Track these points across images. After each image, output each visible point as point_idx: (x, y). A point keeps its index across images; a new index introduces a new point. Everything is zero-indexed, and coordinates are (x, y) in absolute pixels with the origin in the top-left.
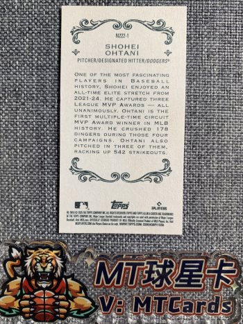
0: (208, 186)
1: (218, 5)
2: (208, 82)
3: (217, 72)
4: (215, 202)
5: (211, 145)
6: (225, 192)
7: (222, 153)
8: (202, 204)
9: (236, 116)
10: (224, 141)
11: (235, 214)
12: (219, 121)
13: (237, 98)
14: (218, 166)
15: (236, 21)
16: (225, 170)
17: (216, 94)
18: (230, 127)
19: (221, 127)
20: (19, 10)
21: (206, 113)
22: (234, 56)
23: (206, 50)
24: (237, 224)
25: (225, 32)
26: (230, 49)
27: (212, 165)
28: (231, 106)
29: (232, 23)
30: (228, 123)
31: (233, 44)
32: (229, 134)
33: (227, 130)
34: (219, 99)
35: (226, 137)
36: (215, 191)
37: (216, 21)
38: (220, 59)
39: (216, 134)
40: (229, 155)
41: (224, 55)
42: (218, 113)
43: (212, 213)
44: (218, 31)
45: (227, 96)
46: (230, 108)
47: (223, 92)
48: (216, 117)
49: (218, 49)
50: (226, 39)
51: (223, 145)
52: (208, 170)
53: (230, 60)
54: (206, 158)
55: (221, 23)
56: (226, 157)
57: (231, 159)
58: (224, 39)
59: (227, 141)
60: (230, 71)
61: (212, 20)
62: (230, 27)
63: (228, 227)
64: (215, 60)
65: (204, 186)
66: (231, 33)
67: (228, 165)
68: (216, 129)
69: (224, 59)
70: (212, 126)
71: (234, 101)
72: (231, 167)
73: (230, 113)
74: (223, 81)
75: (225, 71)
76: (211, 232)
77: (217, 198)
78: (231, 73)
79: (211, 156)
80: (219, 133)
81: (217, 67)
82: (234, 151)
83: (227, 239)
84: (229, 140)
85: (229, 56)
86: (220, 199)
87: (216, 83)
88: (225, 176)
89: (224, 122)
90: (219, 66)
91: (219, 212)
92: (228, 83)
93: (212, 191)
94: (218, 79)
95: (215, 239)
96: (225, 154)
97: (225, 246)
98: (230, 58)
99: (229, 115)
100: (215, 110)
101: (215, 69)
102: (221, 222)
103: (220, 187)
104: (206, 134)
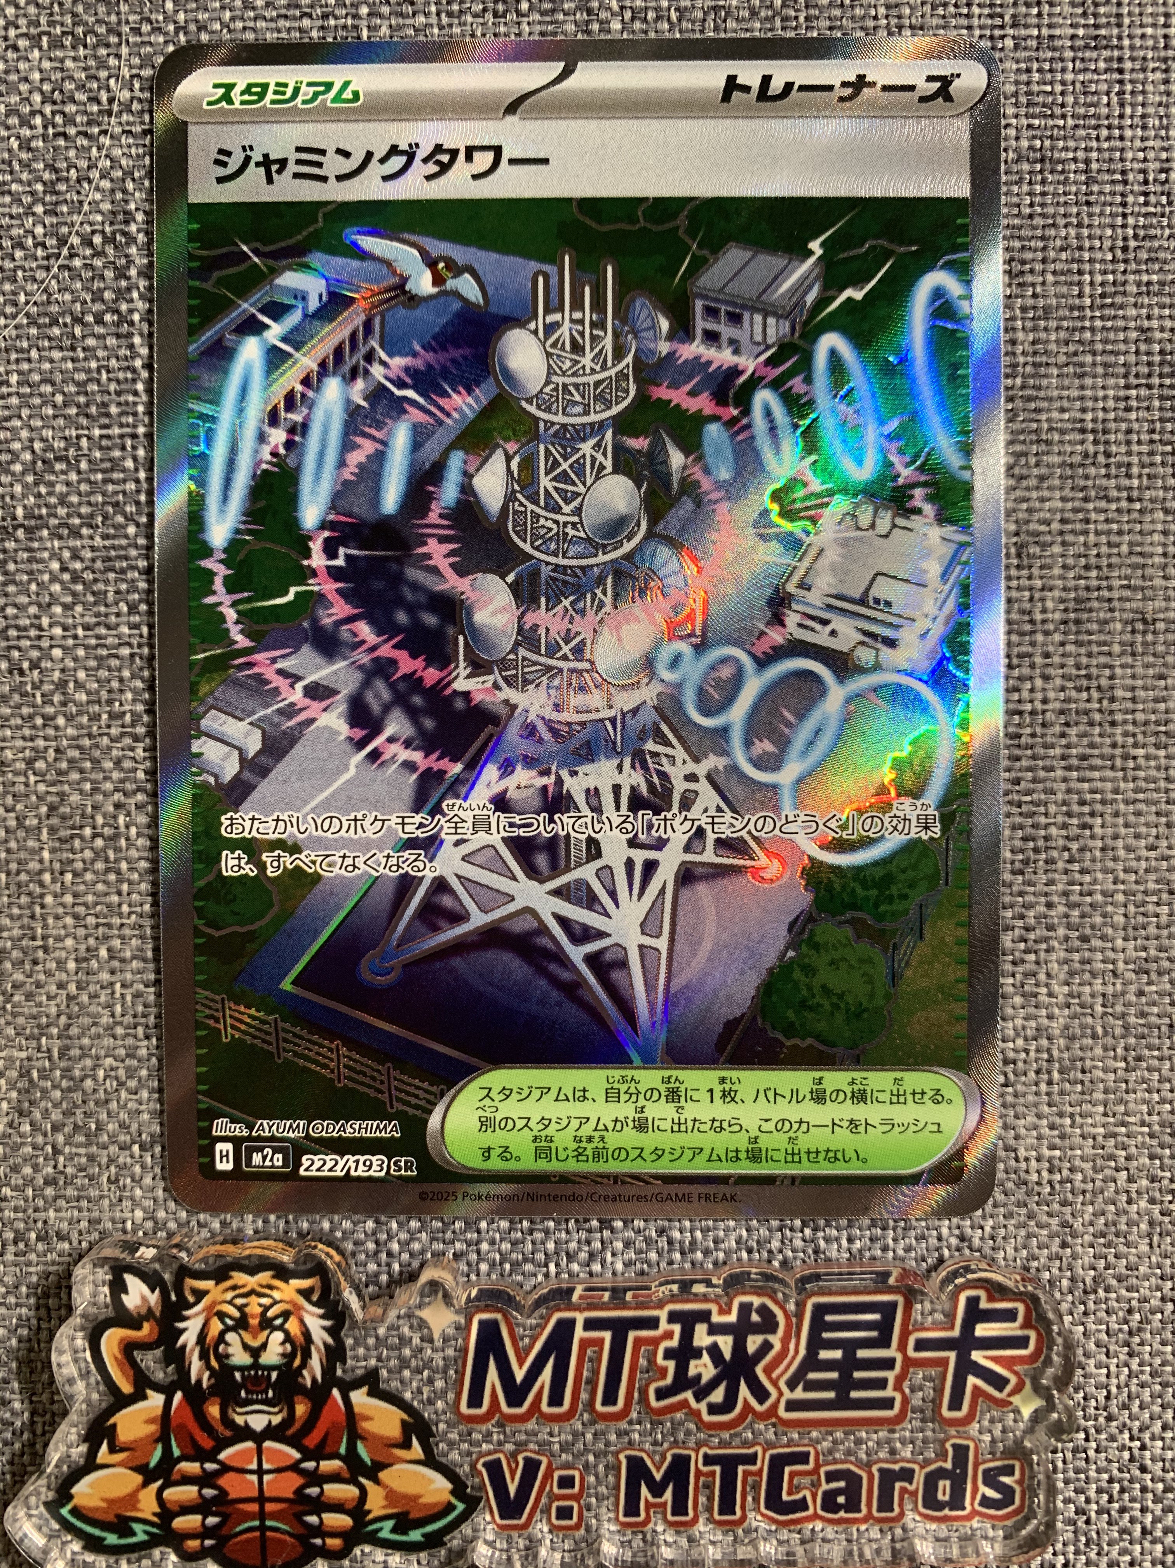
0: (1032, 1075)
1: (1053, 347)
3: (1057, 616)
4: (1062, 1137)
5: (1042, 909)
6: (1099, 1096)
7: (1085, 939)
9: (1136, 791)
10: (1090, 894)
11: (1145, 1182)
12: (1069, 814)
13: (1140, 717)
14: (1071, 995)
15: (1128, 409)
16: (1099, 1009)
17: (1058, 705)
18: (1116, 837)
22: (1125, 549)
24: (1151, 1223)
25: (1086, 455)
26: (1107, 521)
27: (1044, 990)
28: (1118, 751)
29: (1112, 415)
30: (1108, 818)
31: (1118, 499)
32: (1110, 864)
33: (1103, 849)
34: (1067, 724)
35: (1099, 876)
36: (1062, 1093)
37: (1049, 410)
38: (1070, 561)
39: (1060, 865)
40: (1113, 950)
41: (1085, 544)
42: (1065, 780)
43: (1050, 1182)
44: (1056, 449)
45: (1100, 711)
46: (1112, 758)
47: (1085, 695)
48: (1060, 797)
49: (1063, 521)
50: (1090, 483)
51: (1088, 909)
52: (1032, 1010)
53: (1110, 566)
54: (1023, 961)
55: (1066, 416)
56: (1099, 956)
57: (1121, 965)
58: (1082, 483)
59: (1104, 893)
60: (1112, 610)
61: (1033, 405)
62: (1105, 432)
63: (1117, 1235)
64: (1050, 568)
65: (1016, 1074)
66: (1108, 455)
67: (1110, 989)
68: (1061, 842)
69: (1083, 561)
70: (1042, 833)
71: (1130, 728)
72: (1123, 993)
73: (1113, 780)
74: (1083, 651)
75: (1091, 610)
76: (1050, 1259)
77: (1068, 1121)
78: (1113, 620)
79: (1042, 954)
80: (1069, 861)
81: (1056, 593)
82: (1131, 932)
83: (1114, 1282)
84: (1112, 887)
85: (1104, 549)
86: (1081, 1127)
87: (1057, 659)
88: (1100, 1030)
89: (1092, 814)
90: (1065, 589)
91: (1079, 1177)
92: (1103, 660)
93: (1048, 1094)
94: (1063, 644)
95: (1065, 1283)
96: (1096, 943)
97: (1107, 1312)
98: (1109, 556)
99: (1109, 786)
100: (1052, 769)
101: (1050, 604)
102: (1087, 1217)
103: (1080, 1076)
104: (1018, 865)
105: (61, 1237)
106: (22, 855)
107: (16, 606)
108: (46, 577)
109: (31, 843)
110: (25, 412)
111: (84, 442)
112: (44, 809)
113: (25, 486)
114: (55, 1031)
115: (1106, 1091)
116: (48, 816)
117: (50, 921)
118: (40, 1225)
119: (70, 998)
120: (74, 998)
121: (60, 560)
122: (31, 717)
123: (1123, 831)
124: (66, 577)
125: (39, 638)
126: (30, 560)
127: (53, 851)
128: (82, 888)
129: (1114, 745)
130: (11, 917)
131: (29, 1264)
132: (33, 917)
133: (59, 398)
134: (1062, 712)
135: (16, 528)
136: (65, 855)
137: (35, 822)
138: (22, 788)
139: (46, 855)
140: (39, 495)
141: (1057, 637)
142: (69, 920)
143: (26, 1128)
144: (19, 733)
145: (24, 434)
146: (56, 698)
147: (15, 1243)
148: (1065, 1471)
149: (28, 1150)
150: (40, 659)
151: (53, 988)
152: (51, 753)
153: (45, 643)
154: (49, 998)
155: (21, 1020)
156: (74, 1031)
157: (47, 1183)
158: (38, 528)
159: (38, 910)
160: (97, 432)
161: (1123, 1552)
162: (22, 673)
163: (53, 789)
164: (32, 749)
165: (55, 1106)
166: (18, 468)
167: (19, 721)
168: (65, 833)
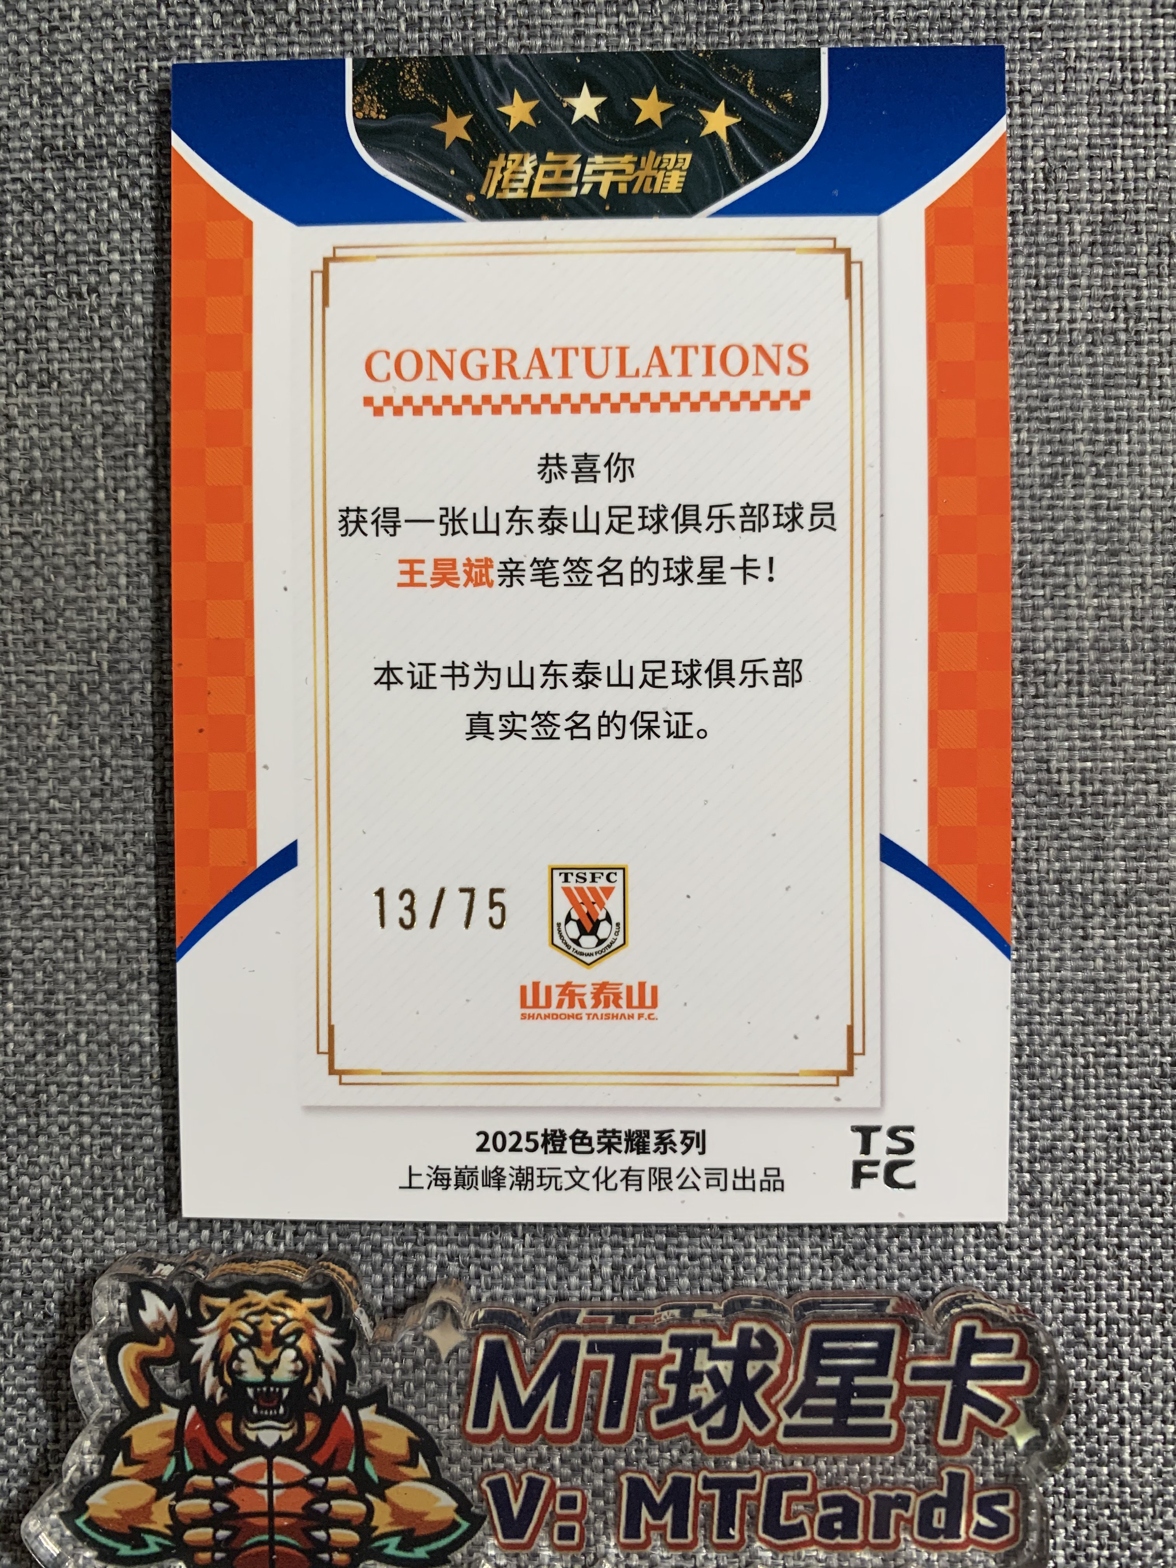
0: (1062, 687)
2: (1047, 277)
3: (1086, 239)
4: (1094, 749)
5: (1070, 524)
6: (1128, 709)
7: (1113, 553)
8: (1038, 760)
9: (1163, 408)
10: (1117, 508)
12: (1096, 431)
13: (1166, 337)
14: (1099, 608)
15: (1154, 38)
17: (1084, 325)
18: (1142, 453)
19: (1106, 453)
20: (306, 18)
21: (1046, 399)
22: (1151, 173)
23: (1040, 153)
25: (1113, 82)
26: (1134, 146)
27: (1074, 602)
28: (1144, 371)
29: (1139, 43)
30: (1135, 437)
31: (1145, 126)
32: (1138, 480)
33: (1130, 465)
34: (1093, 343)
35: (1126, 491)
36: (1093, 705)
37: (1076, 40)
38: (1097, 186)
39: (1088, 480)
40: (1141, 563)
41: (1112, 169)
42: (1092, 397)
43: (1083, 794)
44: (1084, 76)
45: (1126, 330)
46: (1139, 376)
47: (1112, 315)
48: (1087, 414)
49: (1089, 146)
50: (1117, 109)
51: (1115, 524)
52: (1061, 623)
53: (1135, 189)
54: (1053, 574)
55: (1094, 44)
56: (1128, 570)
57: (1149, 580)
58: (1110, 109)
59: (1132, 509)
60: (1137, 232)
61: (1061, 35)
62: (1132, 60)
63: (1148, 848)
64: (1078, 191)
65: (1047, 687)
66: (1134, 82)
67: (1139, 603)
68: (1088, 459)
69: (1110, 185)
70: (1071, 448)
71: (1156, 348)
72: (1153, 607)
73: (1141, 397)
74: (1111, 272)
75: (1118, 232)
76: (1082, 871)
77: (1099, 733)
78: (1140, 242)
79: (1072, 568)
80: (1098, 475)
81: (1084, 217)
82: (1159, 548)
83: (1146, 897)
84: (1138, 502)
85: (1131, 174)
86: (1113, 738)
87: (1084, 281)
88: (1129, 644)
89: (1118, 431)
90: (1092, 212)
91: (1111, 789)
92: (1129, 281)
93: (1079, 706)
94: (1091, 265)
95: (1097, 897)
96: (1124, 558)
97: (1139, 926)
98: (1136, 180)
99: (1135, 403)
100: (1079, 387)
101: (1078, 228)
102: (1119, 831)
103: (1110, 689)
104: (1046, 480)
105: (107, 848)
106: (78, 474)
107: (75, 232)
108: (105, 205)
109: (86, 462)
110: (86, 46)
111: (143, 75)
112: (99, 429)
113: (86, 117)
114: (105, 645)
115: (1135, 704)
116: (104, 435)
117: (103, 537)
118: (87, 837)
119: (120, 612)
120: (124, 612)
121: (119, 188)
122: (89, 340)
123: (1149, 448)
124: (125, 204)
125: (98, 263)
126: (90, 188)
127: (107, 469)
128: (134, 505)
129: (1140, 365)
130: (65, 534)
131: (74, 876)
132: (86, 533)
133: (120, 32)
134: (1088, 331)
135: (76, 157)
136: (119, 474)
137: (90, 441)
138: (79, 408)
139: (101, 473)
140: (100, 126)
141: (1085, 259)
142: (122, 537)
143: (75, 741)
144: (77, 355)
145: (85, 67)
146: (114, 322)
147: (62, 855)
148: (1097, 1087)
149: (77, 762)
150: (98, 283)
151: (105, 603)
152: (108, 376)
153: (103, 269)
154: (100, 612)
155: (72, 635)
156: (124, 645)
157: (94, 795)
158: (100, 157)
159: (91, 527)
160: (156, 64)
161: (1157, 1170)
162: (80, 296)
163: (109, 409)
164: (90, 371)
165: (103, 719)
166: (79, 100)
167: (77, 344)
168: (118, 452)
